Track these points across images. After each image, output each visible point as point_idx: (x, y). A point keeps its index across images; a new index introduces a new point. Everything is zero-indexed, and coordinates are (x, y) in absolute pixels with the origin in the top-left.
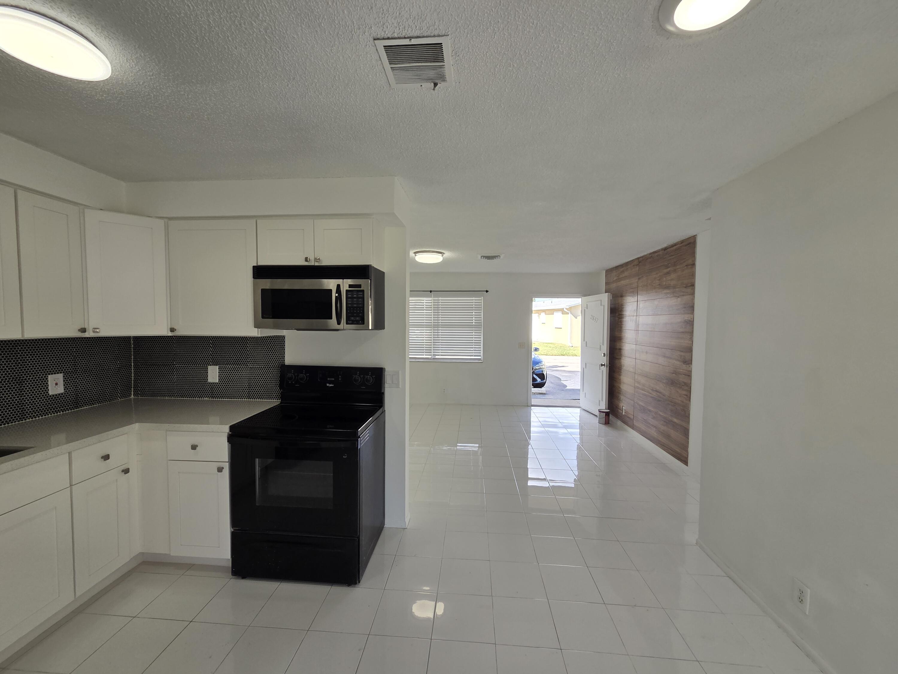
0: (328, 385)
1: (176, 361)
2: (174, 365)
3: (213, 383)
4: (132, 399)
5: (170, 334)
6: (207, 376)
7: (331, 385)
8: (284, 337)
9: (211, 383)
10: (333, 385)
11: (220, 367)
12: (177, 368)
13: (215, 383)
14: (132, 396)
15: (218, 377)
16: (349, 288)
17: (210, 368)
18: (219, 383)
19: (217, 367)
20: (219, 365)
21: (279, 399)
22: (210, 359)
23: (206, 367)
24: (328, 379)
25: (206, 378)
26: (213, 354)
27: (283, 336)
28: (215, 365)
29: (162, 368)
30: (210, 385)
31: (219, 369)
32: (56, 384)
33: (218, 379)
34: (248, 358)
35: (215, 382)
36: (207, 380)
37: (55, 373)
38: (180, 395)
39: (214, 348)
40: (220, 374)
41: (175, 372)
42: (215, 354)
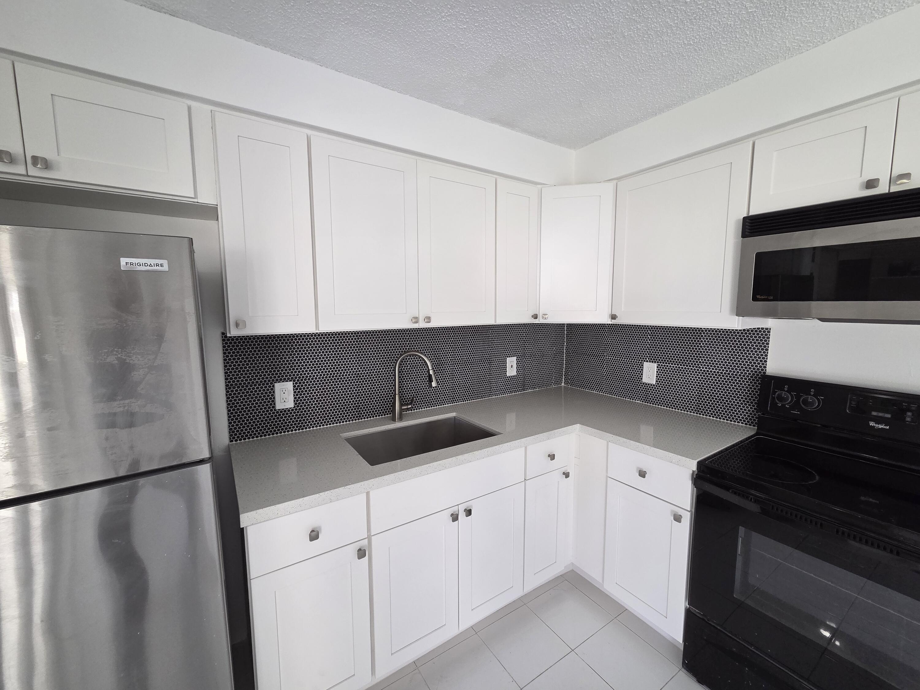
1: (607, 352)
2: (605, 356)
3: (649, 385)
4: (563, 387)
5: (609, 321)
6: (642, 374)
8: (768, 330)
9: (646, 384)
11: (659, 365)
12: (607, 360)
13: (651, 385)
14: (563, 384)
15: (655, 377)
17: (646, 365)
18: (657, 386)
19: (656, 365)
20: (658, 362)
21: (755, 426)
22: (646, 354)
23: (641, 363)
24: (874, 413)
25: (640, 376)
26: (650, 347)
28: (652, 362)
29: (592, 358)
30: (645, 386)
31: (657, 367)
32: (512, 366)
33: (655, 380)
34: (700, 357)
35: (651, 383)
36: (642, 379)
37: (511, 356)
38: (609, 392)
39: (652, 340)
40: (659, 374)
41: (605, 364)
42: (653, 347)
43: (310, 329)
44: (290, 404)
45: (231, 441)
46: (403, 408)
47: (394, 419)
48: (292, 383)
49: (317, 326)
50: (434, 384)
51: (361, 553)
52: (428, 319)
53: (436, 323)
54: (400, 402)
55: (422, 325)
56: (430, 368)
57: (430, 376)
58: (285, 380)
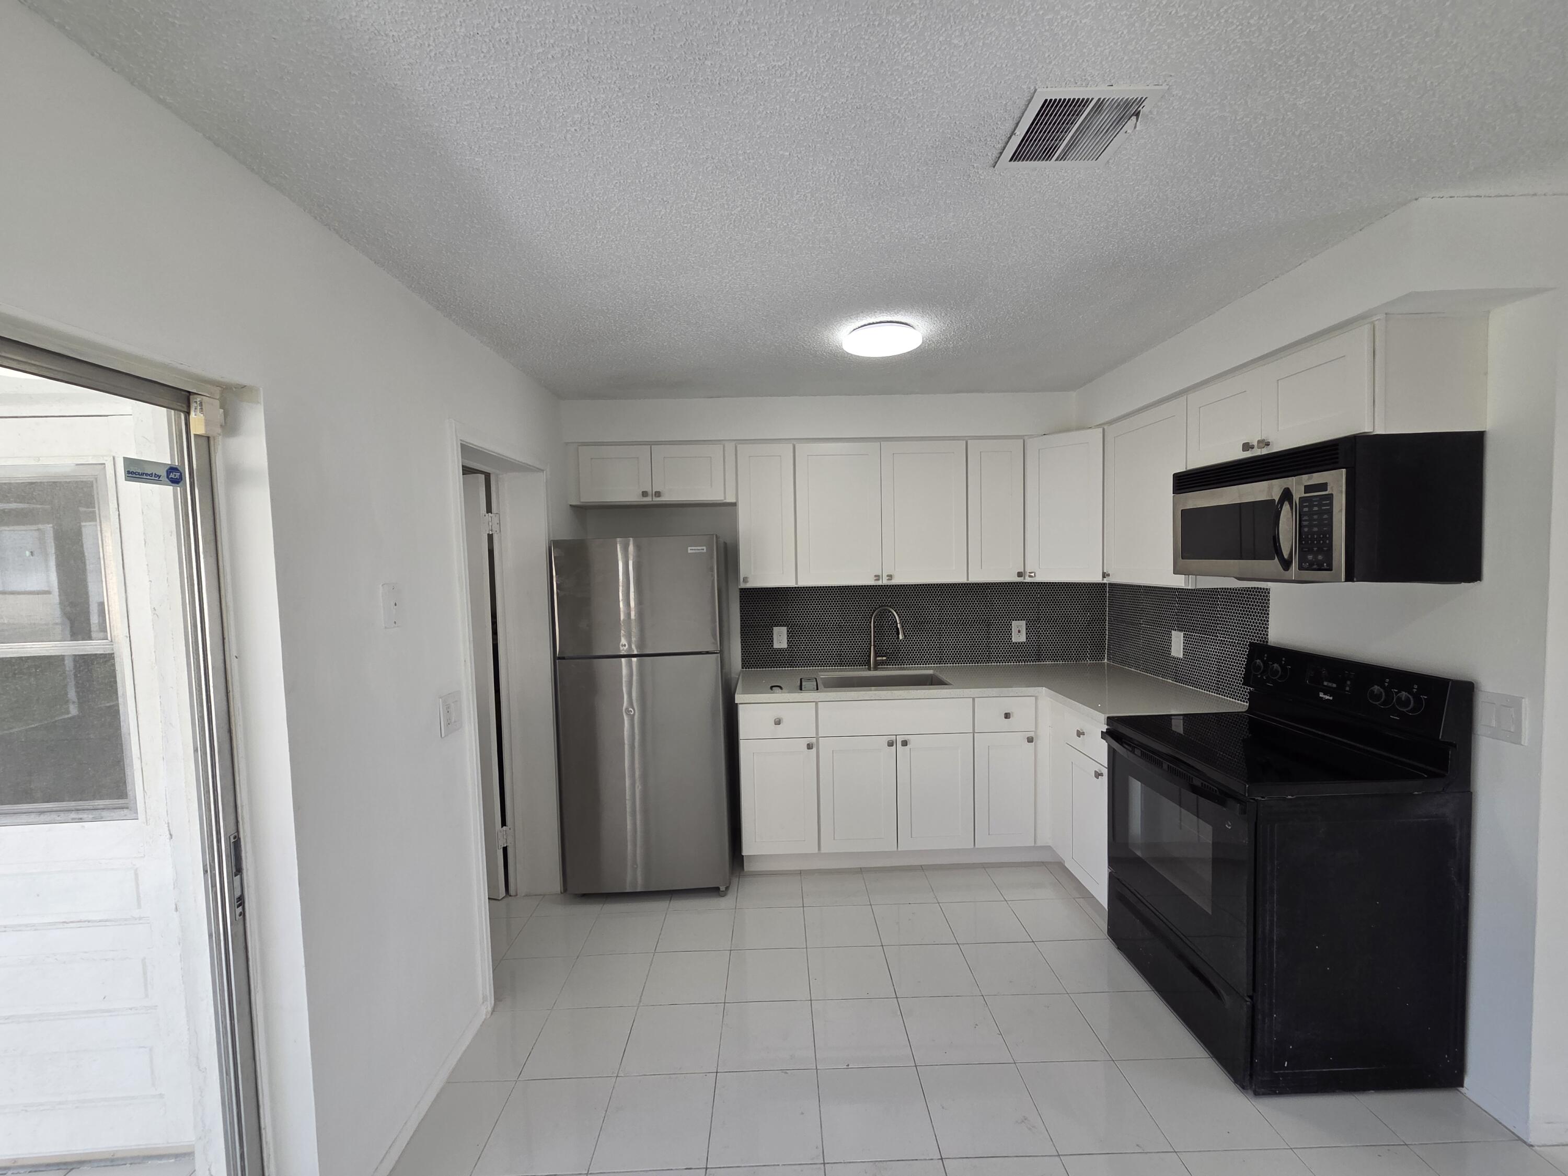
0: (1321, 695)
1: (1143, 619)
2: (1141, 624)
4: (1106, 664)
6: (1170, 646)
7: (1327, 697)
8: (1268, 594)
9: (1175, 658)
10: (1331, 698)
11: (1187, 635)
12: (1143, 629)
13: (1179, 659)
14: (1106, 660)
15: (1182, 650)
16: (1305, 493)
18: (1184, 660)
19: (1182, 634)
20: (1186, 631)
21: (1247, 702)
22: (1174, 621)
23: (1170, 632)
24: (1325, 683)
25: (1169, 649)
26: (1178, 612)
27: (1267, 589)
28: (1179, 631)
29: (1131, 627)
30: (1174, 661)
31: (1184, 637)
32: (1019, 631)
33: (1182, 653)
34: (1218, 624)
35: (1179, 657)
36: (1171, 652)
37: (1019, 620)
39: (1179, 604)
40: (1185, 646)
41: (1141, 634)
43: (791, 583)
44: (784, 645)
45: (743, 668)
46: (878, 658)
47: (869, 669)
48: (786, 628)
49: (797, 583)
50: (901, 637)
51: (810, 747)
52: (890, 577)
53: (897, 581)
54: (875, 651)
55: (884, 582)
56: (898, 622)
57: (898, 629)
58: (781, 626)
